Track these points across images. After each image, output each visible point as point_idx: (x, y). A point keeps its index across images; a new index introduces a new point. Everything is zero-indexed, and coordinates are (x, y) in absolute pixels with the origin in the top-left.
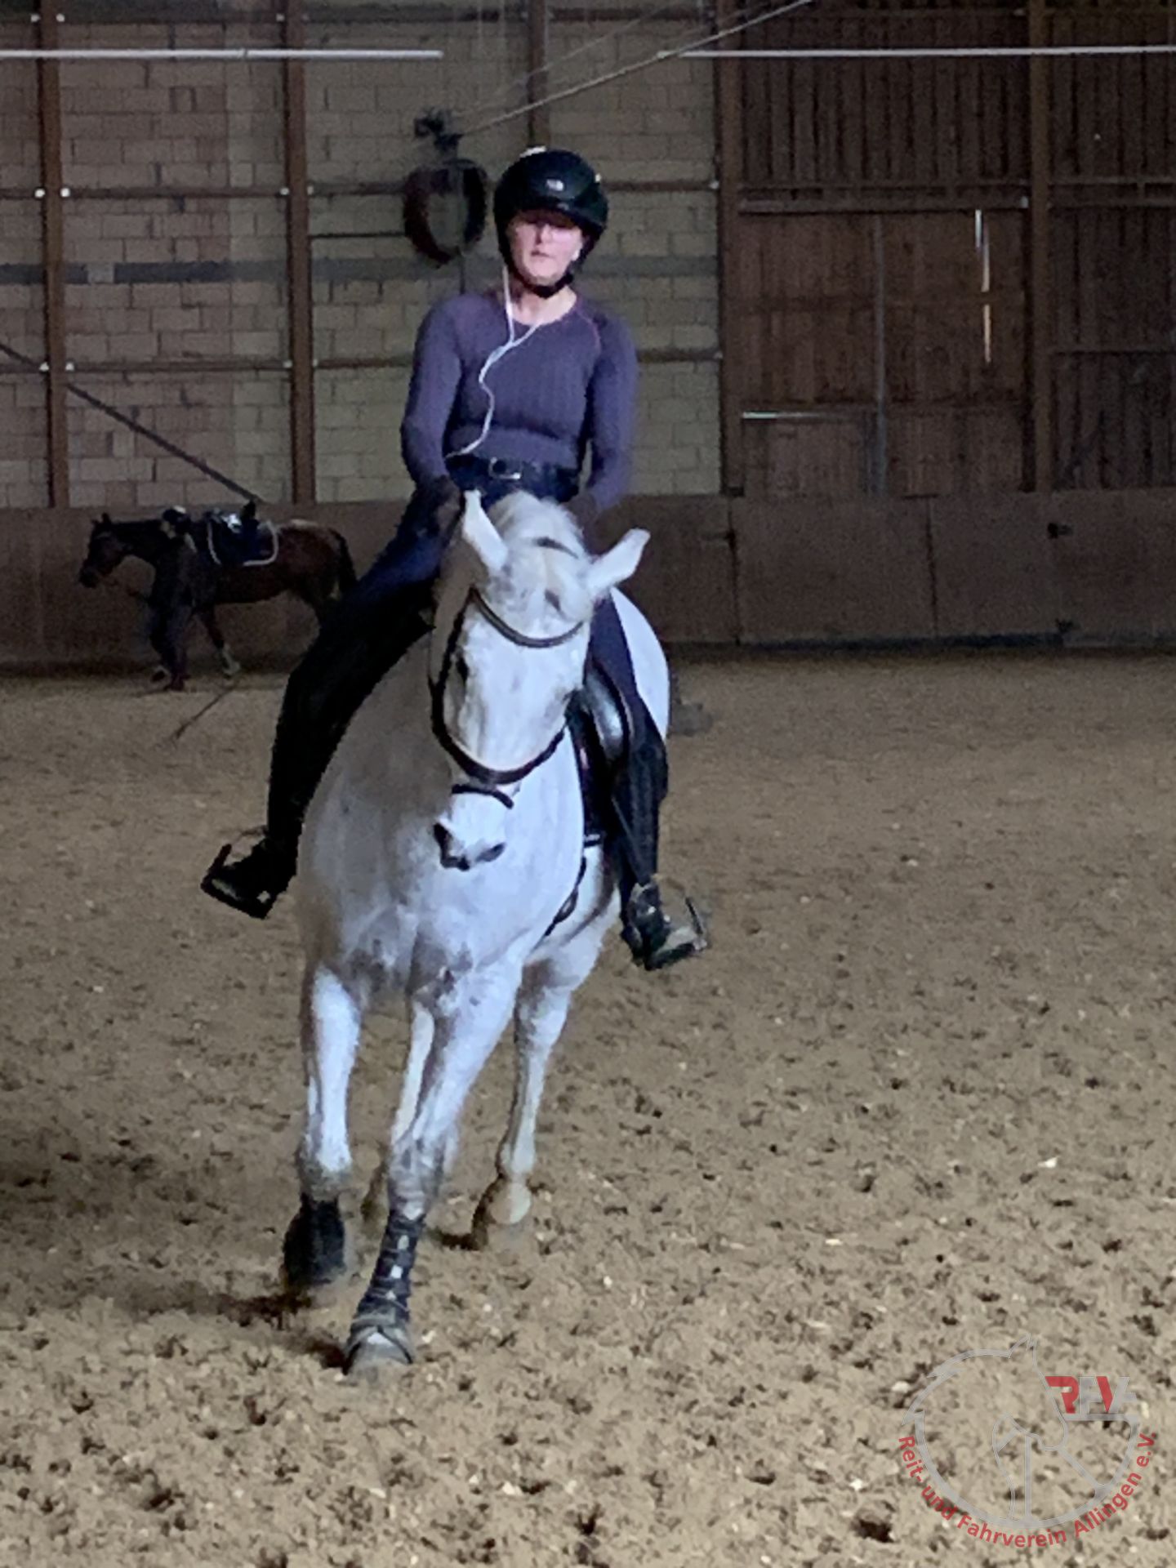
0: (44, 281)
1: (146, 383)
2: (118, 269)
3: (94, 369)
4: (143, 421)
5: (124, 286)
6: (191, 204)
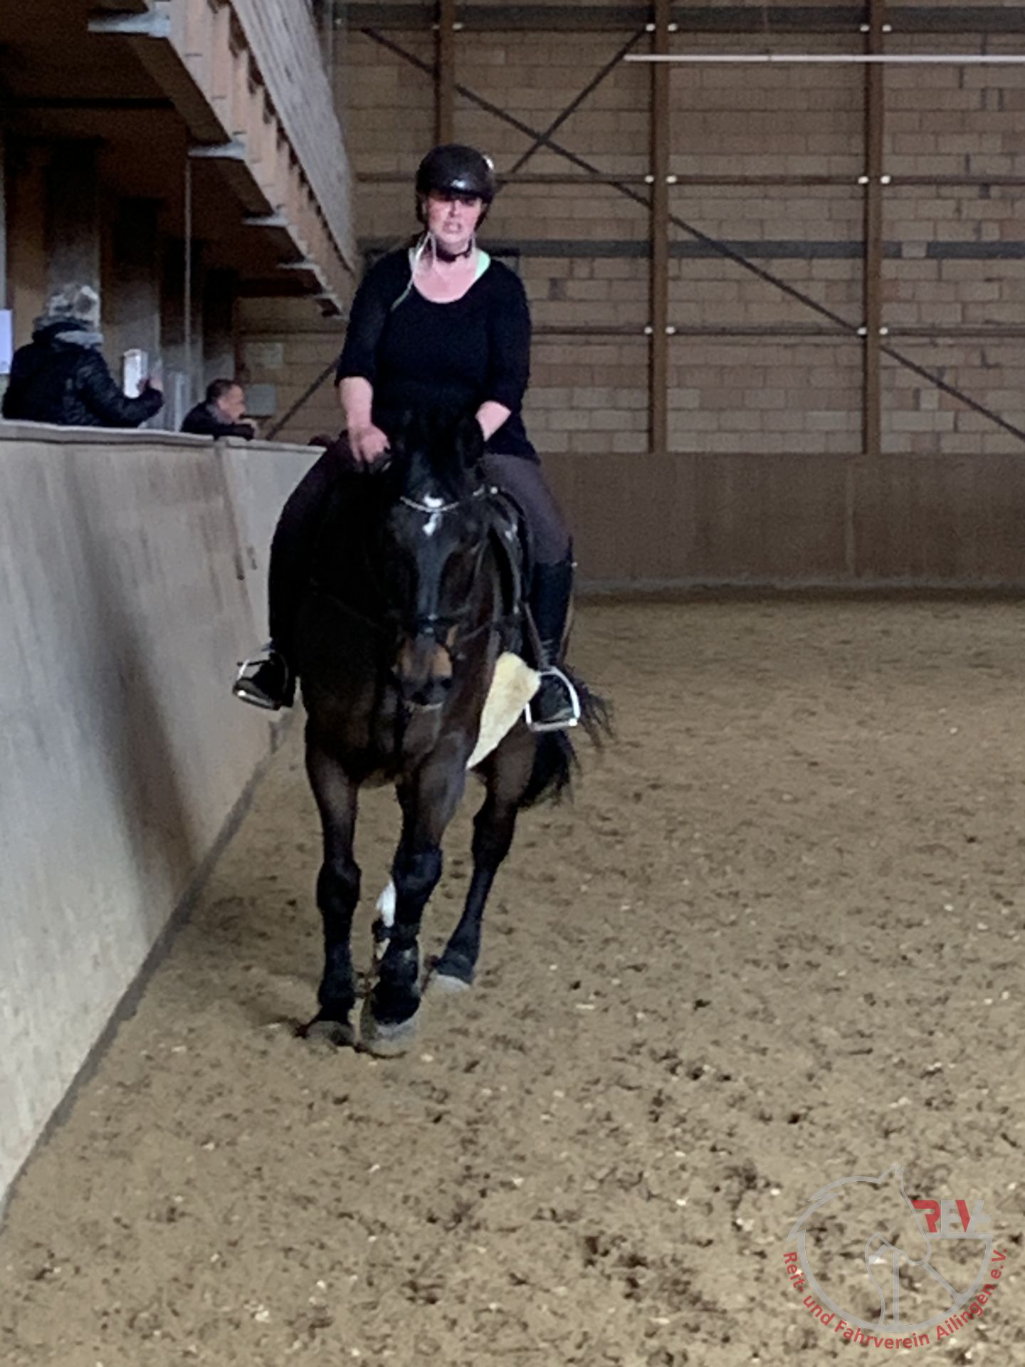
0: (865, 255)
1: (951, 346)
2: (931, 246)
3: (904, 333)
4: (947, 380)
5: (934, 262)
6: (995, 191)
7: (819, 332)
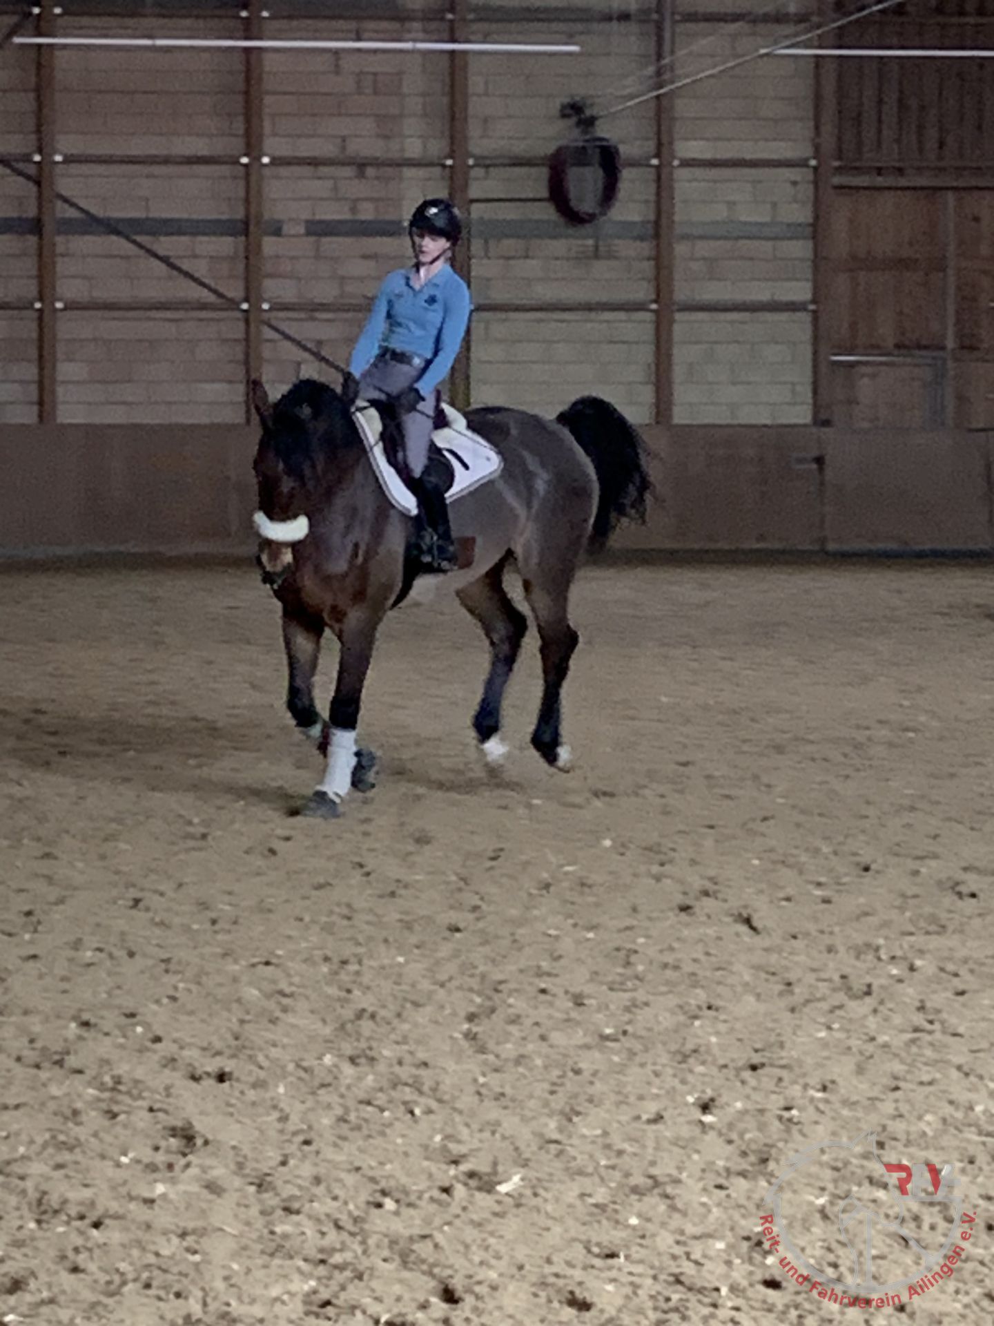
0: (246, 233)
1: (329, 321)
2: (309, 223)
3: (285, 307)
4: (326, 352)
5: (312, 239)
6: (370, 171)
7: (203, 307)
